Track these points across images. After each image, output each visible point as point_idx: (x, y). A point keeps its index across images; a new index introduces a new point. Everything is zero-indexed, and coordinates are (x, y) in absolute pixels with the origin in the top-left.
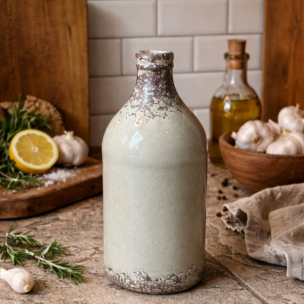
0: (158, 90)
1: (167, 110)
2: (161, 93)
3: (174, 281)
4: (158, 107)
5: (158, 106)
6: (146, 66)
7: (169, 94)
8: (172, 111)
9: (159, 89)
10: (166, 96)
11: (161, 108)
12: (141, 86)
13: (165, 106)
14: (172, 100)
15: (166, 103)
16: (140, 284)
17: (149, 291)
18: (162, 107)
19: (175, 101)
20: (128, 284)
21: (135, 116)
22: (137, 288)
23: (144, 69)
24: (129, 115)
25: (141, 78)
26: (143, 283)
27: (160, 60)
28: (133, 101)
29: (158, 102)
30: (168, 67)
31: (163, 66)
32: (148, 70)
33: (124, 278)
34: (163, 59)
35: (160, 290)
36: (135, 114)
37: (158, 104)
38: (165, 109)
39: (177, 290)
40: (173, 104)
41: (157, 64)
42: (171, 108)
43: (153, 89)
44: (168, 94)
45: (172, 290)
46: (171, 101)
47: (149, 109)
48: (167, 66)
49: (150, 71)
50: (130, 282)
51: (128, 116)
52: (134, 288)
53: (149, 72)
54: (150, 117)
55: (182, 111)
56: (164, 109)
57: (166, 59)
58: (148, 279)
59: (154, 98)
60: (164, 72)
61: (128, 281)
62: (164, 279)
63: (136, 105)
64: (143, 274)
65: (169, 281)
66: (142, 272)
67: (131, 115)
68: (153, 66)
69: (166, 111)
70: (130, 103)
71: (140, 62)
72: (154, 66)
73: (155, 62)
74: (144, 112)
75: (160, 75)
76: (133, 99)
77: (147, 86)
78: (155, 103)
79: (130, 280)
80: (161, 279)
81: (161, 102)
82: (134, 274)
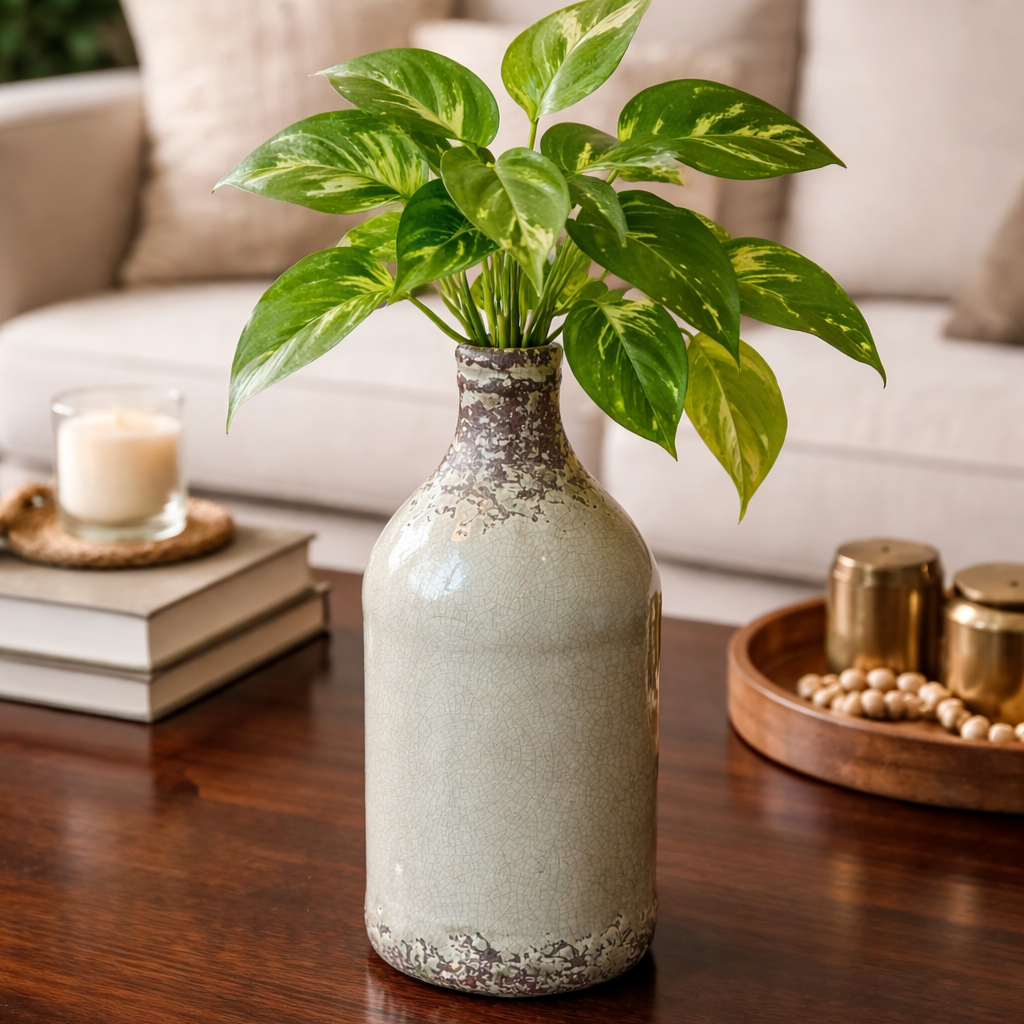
0: (517, 446)
1: (543, 498)
2: (526, 454)
3: (566, 960)
4: (517, 491)
5: (517, 489)
6: (483, 382)
7: (549, 455)
8: (556, 502)
9: (521, 442)
10: (539, 460)
11: (525, 494)
12: (469, 435)
13: (535, 488)
14: (557, 470)
15: (540, 479)
16: (469, 969)
17: (494, 989)
18: (529, 491)
19: (564, 475)
20: (433, 971)
21: (452, 516)
22: (461, 982)
23: (480, 390)
24: (437, 511)
25: (470, 413)
26: (476, 965)
27: (522, 366)
28: (449, 473)
29: (518, 476)
30: (546, 383)
31: (529, 380)
32: (490, 392)
33: (421, 953)
34: (532, 363)
35: (526, 986)
36: (454, 509)
37: (518, 482)
38: (537, 497)
39: (573, 986)
40: (559, 482)
41: (515, 377)
42: (554, 492)
43: (503, 443)
44: (545, 456)
45: (559, 987)
46: (555, 472)
47: (493, 497)
48: (542, 383)
49: (494, 395)
50: (438, 966)
51: (433, 516)
52: (451, 981)
53: (491, 398)
54: (494, 518)
55: (586, 500)
56: (535, 494)
57: (540, 363)
58: (491, 955)
59: (505, 467)
60: (535, 399)
61: (433, 961)
62: (538, 955)
63: (456, 485)
64: (476, 941)
65: (550, 960)
66: (474, 937)
67: (441, 511)
68: (503, 380)
69: (542, 503)
70: (440, 478)
71: (467, 371)
72: (507, 383)
73: (509, 373)
74: (478, 505)
75: (523, 404)
76: (448, 469)
77: (485, 435)
78: (508, 479)
79: (441, 958)
80: (526, 956)
81: (527, 477)
82: (452, 942)
